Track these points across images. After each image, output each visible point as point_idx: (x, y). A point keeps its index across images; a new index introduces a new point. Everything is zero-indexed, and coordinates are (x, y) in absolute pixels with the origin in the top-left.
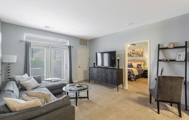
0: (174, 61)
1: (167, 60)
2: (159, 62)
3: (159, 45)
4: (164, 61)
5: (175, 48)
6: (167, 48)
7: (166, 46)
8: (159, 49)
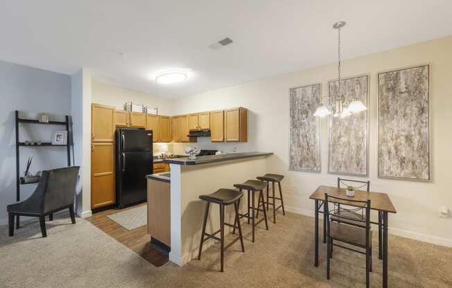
0: (50, 144)
1: (36, 144)
2: (20, 147)
3: (17, 112)
4: (30, 145)
5: (50, 123)
6: (36, 122)
7: (32, 116)
8: (18, 120)
